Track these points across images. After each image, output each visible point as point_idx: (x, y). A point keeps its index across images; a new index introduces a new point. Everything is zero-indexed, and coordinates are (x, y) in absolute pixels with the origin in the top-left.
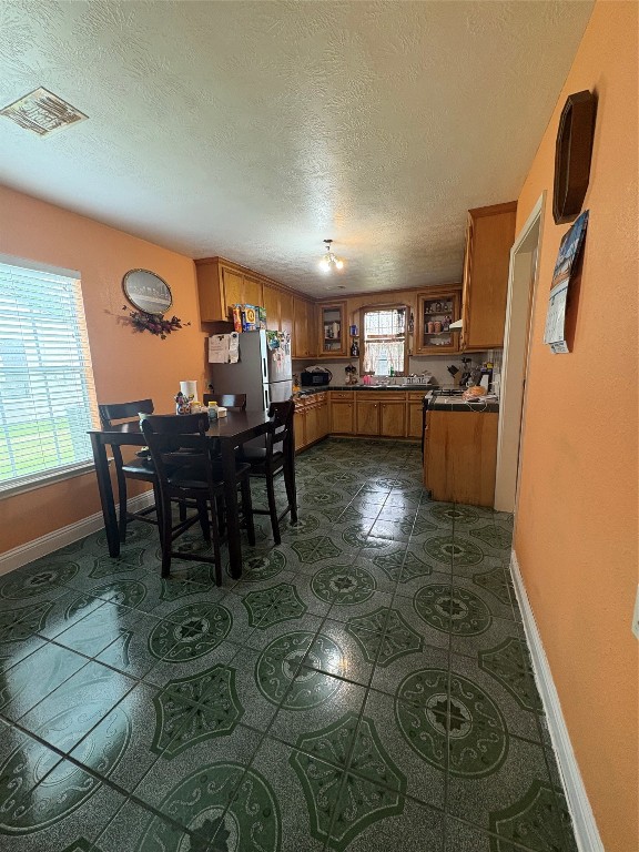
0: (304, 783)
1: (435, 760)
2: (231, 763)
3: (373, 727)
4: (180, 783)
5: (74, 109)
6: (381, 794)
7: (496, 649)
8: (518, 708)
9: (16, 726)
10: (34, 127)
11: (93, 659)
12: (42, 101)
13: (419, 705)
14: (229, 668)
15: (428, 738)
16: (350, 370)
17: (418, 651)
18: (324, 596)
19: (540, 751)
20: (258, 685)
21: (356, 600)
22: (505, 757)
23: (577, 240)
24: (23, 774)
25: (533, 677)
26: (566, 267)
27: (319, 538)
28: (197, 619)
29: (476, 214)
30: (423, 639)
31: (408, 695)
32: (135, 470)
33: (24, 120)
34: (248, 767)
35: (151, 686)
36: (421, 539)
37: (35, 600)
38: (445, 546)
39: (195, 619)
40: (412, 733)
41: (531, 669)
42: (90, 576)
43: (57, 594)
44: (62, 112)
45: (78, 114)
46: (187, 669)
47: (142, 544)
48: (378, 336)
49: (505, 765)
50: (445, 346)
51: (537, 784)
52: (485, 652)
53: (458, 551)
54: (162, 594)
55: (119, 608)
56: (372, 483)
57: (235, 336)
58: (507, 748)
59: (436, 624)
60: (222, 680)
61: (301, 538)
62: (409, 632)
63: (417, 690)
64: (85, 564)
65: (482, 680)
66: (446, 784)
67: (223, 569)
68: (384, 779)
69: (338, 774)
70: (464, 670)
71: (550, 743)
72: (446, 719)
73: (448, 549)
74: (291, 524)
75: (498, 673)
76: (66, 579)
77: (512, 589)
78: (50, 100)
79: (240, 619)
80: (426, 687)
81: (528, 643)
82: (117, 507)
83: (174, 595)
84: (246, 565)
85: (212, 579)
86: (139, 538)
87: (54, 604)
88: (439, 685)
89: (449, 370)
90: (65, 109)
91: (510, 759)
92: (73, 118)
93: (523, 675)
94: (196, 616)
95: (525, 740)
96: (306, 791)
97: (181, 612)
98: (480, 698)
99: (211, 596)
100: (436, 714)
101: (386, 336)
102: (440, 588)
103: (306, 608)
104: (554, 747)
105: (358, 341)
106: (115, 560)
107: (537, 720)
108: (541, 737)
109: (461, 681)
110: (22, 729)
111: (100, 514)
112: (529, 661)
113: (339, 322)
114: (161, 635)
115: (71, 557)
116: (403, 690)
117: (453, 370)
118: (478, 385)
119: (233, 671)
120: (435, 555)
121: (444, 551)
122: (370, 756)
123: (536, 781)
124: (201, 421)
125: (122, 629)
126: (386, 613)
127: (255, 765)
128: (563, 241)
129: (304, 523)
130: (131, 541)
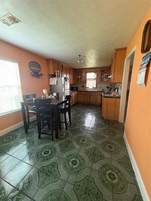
0: (77, 196)
1: (110, 189)
2: (58, 190)
3: (93, 180)
4: (45, 195)
5: (18, 19)
6: (97, 198)
7: (122, 158)
8: (129, 174)
9: (2, 179)
10: (7, 24)
11: (22, 161)
12: (9, 17)
13: (105, 174)
14: (56, 163)
15: (107, 183)
16: (83, 86)
17: (103, 159)
18: (79, 144)
19: (136, 186)
20: (64, 168)
21: (87, 145)
22: (127, 188)
23: (149, 58)
24: (4, 193)
25: (132, 166)
26: (145, 65)
27: (77, 129)
28: (48, 150)
29: (117, 50)
30: (104, 155)
31: (102, 171)
32: (32, 112)
33: (4, 22)
34: (62, 191)
35: (37, 168)
36: (102, 129)
37: (6, 144)
38: (107, 131)
39: (47, 150)
40: (103, 181)
41: (131, 164)
42: (20, 138)
43: (12, 143)
44: (14, 20)
45: (18, 21)
46: (46, 163)
47: (33, 130)
48: (90, 79)
49: (127, 190)
50: (106, 81)
51: (135, 196)
52: (120, 159)
53: (110, 132)
54: (39, 143)
55: (28, 147)
56: (89, 114)
57: (56, 78)
58: (127, 186)
59: (107, 152)
60: (55, 167)
61: (72, 128)
62: (101, 154)
63: (104, 169)
64: (19, 135)
65: (120, 167)
66: (113, 195)
67: (54, 136)
68: (97, 194)
69: (86, 193)
70: (115, 164)
71: (138, 184)
72: (111, 177)
73: (108, 132)
74: (70, 125)
75: (123, 165)
76: (14, 139)
77: (124, 142)
78: (11, 17)
79: (58, 150)
80: (106, 169)
81: (130, 157)
82: (27, 120)
83: (42, 143)
84: (59, 135)
85: (51, 139)
86: (32, 128)
87: (11, 145)
88: (109, 168)
89: (107, 87)
90: (15, 19)
91: (128, 189)
92: (17, 22)
93: (129, 165)
94: (47, 149)
95: (132, 183)
96: (78, 198)
97: (43, 148)
98: (119, 172)
99: (51, 143)
100: (109, 176)
101: (92, 79)
102: (107, 142)
103: (75, 147)
104: (139, 185)
105: (85, 80)
106: (27, 134)
107: (134, 178)
108: (136, 183)
109: (114, 167)
110: (4, 180)
111: (23, 122)
112: (130, 162)
113: (80, 75)
114: (39, 154)
115: (15, 133)
116: (100, 169)
117: (108, 87)
118: (115, 92)
119: (57, 164)
120: (105, 133)
121: (107, 132)
122: (93, 188)
123: (135, 195)
124: (49, 101)
125: (29, 152)
126: (95, 149)
127: (64, 190)
128: (143, 58)
129: (73, 125)
130: (30, 129)
